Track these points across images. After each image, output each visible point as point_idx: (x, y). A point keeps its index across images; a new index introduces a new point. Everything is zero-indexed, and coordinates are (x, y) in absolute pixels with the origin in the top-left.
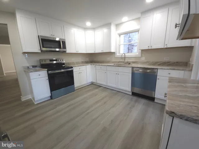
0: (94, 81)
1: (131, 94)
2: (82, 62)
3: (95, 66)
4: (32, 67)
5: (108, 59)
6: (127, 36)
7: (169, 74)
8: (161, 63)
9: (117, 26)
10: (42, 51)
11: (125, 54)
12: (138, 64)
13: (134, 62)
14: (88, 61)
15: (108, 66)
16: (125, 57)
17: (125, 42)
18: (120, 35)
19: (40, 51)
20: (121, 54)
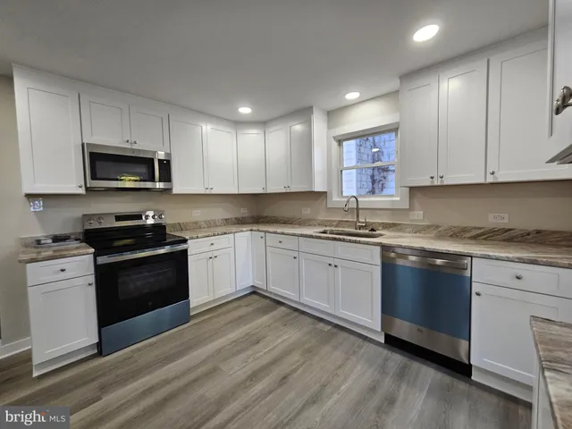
0: (260, 284)
1: (383, 341)
2: (226, 220)
3: (263, 234)
4: (50, 241)
5: (307, 212)
6: (368, 143)
7: (518, 278)
8: (480, 231)
9: (333, 115)
10: (87, 189)
11: (359, 199)
12: (400, 230)
13: (387, 226)
14: (246, 215)
15: (302, 236)
16: (358, 209)
17: (359, 160)
18: (340, 142)
19: (82, 191)
20: (345, 197)
